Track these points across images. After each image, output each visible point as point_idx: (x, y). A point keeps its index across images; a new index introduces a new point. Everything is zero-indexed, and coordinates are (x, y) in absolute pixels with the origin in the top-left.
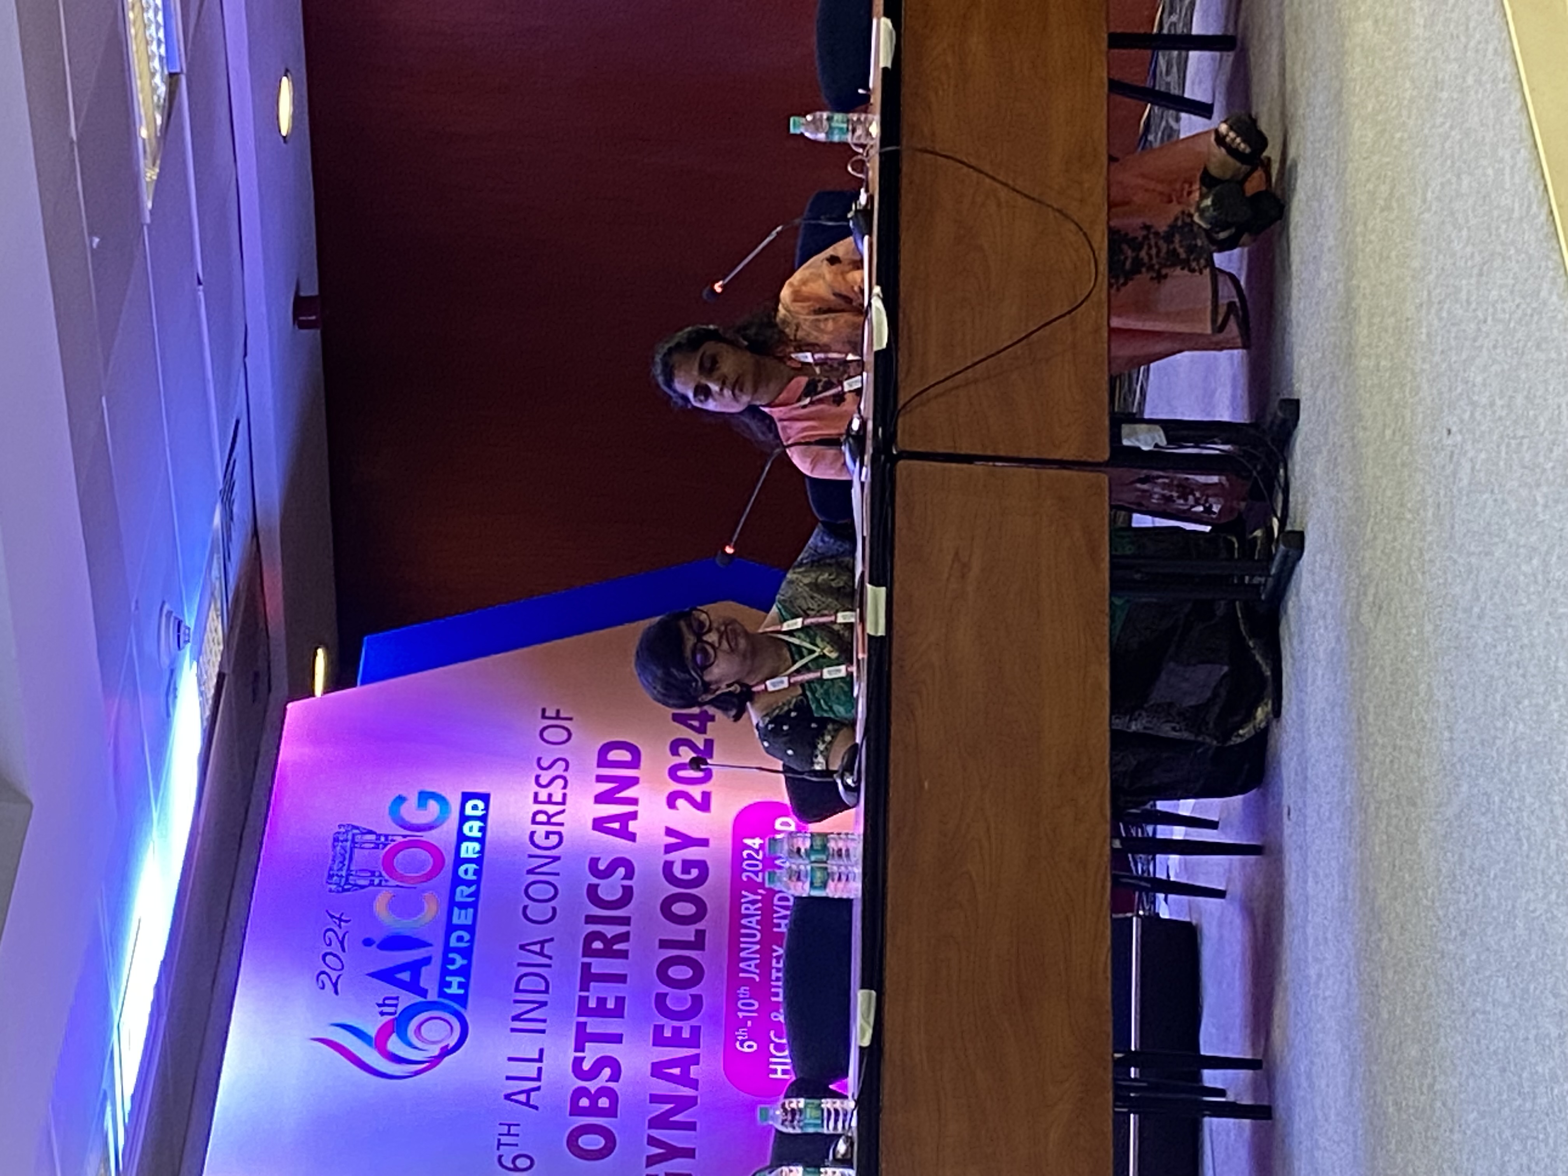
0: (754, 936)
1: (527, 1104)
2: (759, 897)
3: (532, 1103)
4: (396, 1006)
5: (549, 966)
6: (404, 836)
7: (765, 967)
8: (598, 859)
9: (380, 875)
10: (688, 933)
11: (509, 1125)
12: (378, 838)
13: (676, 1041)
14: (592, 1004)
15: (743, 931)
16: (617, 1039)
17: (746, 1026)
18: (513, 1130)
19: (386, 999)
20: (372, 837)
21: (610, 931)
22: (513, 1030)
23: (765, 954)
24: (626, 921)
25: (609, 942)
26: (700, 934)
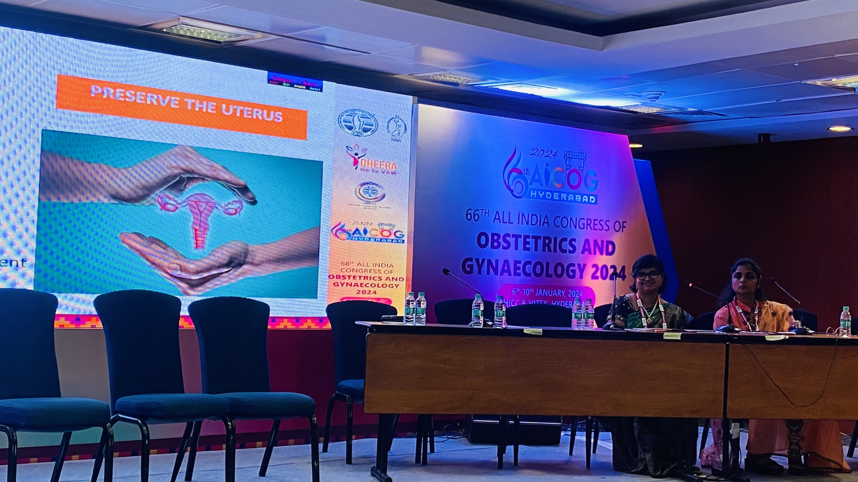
0: (550, 294)
1: (495, 219)
2: (563, 296)
3: (496, 220)
4: (527, 174)
5: (540, 225)
6: (583, 176)
7: (540, 297)
8: (575, 241)
9: (570, 168)
10: (551, 271)
11: (488, 213)
12: (582, 167)
13: (516, 268)
14: (528, 240)
15: (552, 290)
16: (516, 248)
17: (521, 291)
18: (487, 214)
19: (529, 171)
20: (582, 166)
21: (552, 246)
22: (519, 214)
23: (544, 298)
24: (555, 251)
25: (548, 245)
26: (551, 276)
